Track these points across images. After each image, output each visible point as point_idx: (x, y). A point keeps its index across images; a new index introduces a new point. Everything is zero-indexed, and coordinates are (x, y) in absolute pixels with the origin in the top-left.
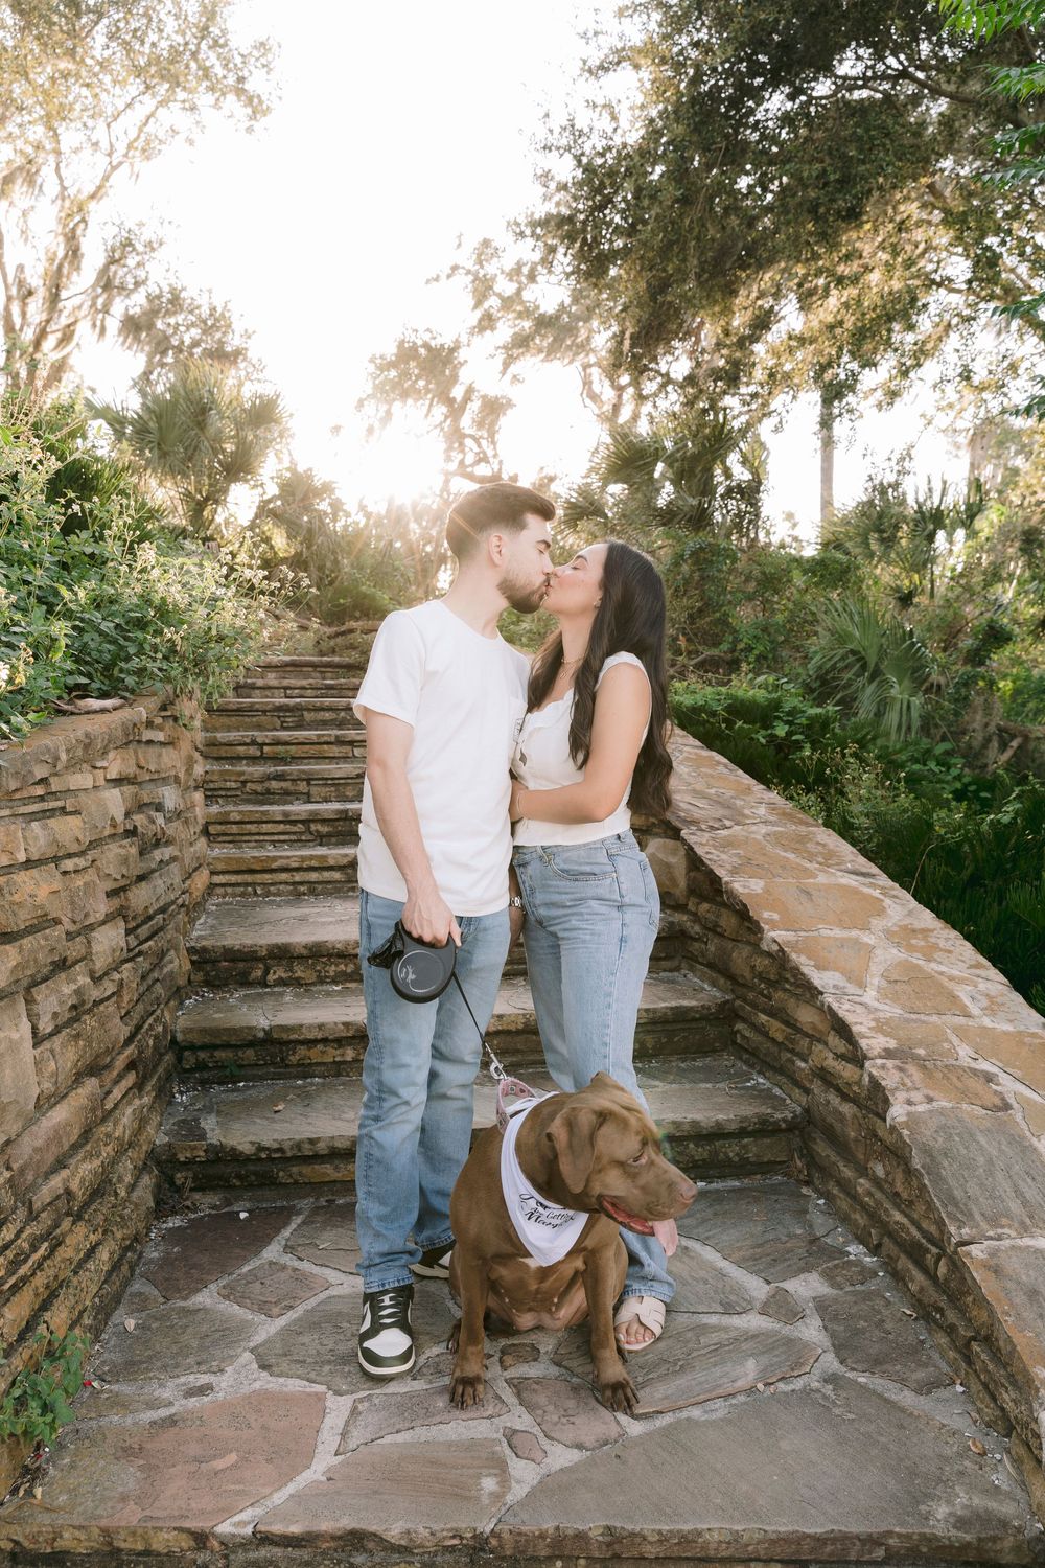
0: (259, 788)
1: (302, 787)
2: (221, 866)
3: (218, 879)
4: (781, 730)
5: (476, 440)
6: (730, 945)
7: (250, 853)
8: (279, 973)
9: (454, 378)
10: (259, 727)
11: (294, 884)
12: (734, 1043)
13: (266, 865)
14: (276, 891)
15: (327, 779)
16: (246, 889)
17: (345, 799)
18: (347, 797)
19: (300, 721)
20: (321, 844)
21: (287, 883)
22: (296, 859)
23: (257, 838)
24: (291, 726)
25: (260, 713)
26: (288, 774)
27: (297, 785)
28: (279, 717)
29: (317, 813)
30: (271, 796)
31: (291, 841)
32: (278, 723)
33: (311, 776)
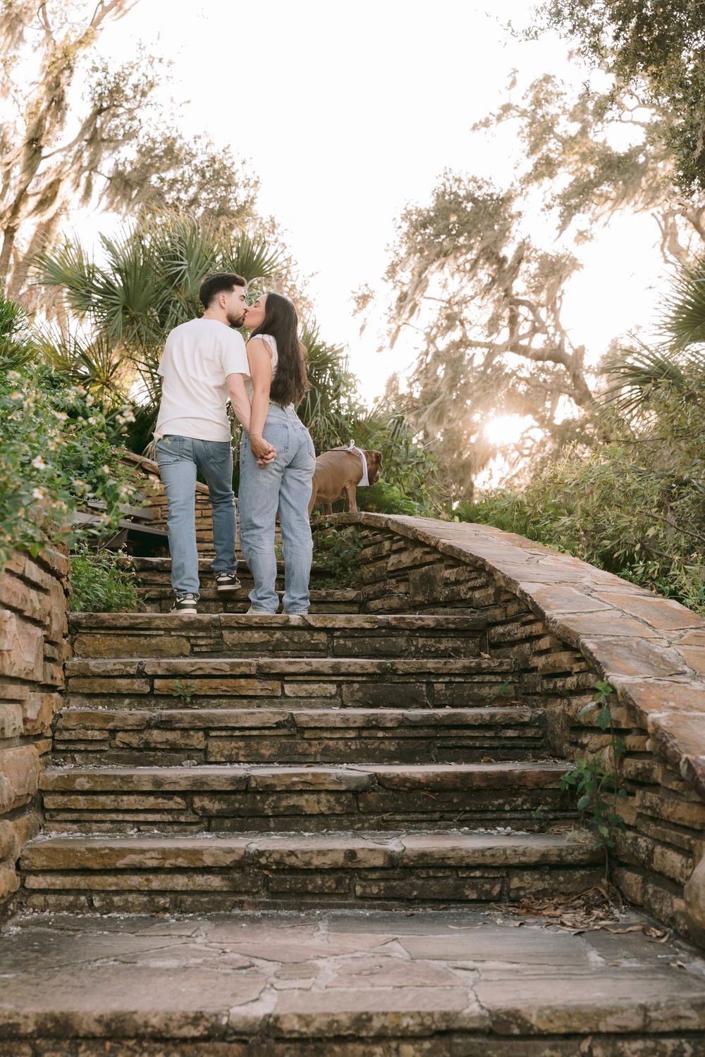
0: (134, 740)
1: (197, 739)
2: (40, 862)
3: (34, 882)
5: (533, 308)
7: (101, 840)
9: (503, 235)
10: (159, 651)
11: (151, 893)
13: (108, 863)
14: (121, 904)
15: (234, 729)
16: (77, 899)
17: (259, 759)
18: (262, 756)
19: (217, 643)
20: (208, 830)
21: (140, 892)
22: (154, 855)
23: (114, 816)
24: (204, 649)
25: (162, 632)
26: (179, 721)
27: (189, 737)
28: (188, 638)
29: (203, 783)
30: (152, 753)
31: (163, 822)
32: (187, 647)
33: (211, 725)
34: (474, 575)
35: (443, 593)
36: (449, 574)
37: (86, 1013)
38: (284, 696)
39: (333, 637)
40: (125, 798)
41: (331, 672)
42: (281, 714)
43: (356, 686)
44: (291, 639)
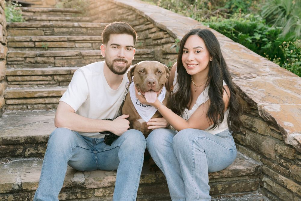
0: (32, 60)
1: (52, 60)
2: (11, 96)
3: (9, 102)
4: (258, 37)
6: (261, 138)
7: (26, 90)
8: (32, 151)
10: (35, 34)
11: (45, 104)
12: (262, 187)
13: (32, 96)
14: (37, 107)
15: (63, 56)
16: (23, 107)
17: (71, 65)
18: (72, 64)
19: (52, 32)
20: (59, 86)
21: (42, 104)
22: (46, 93)
23: (30, 83)
24: (49, 34)
25: (35, 29)
26: (46, 54)
27: (49, 59)
28: (43, 30)
29: (57, 72)
30: (38, 64)
31: (45, 84)
32: (43, 33)
33: (56, 55)
34: (128, 11)
35: (118, 17)
36: (120, 11)
37: (40, 136)
38: (76, 47)
39: (87, 30)
40: (33, 77)
41: (89, 40)
42: (77, 52)
43: (97, 44)
44: (75, 30)
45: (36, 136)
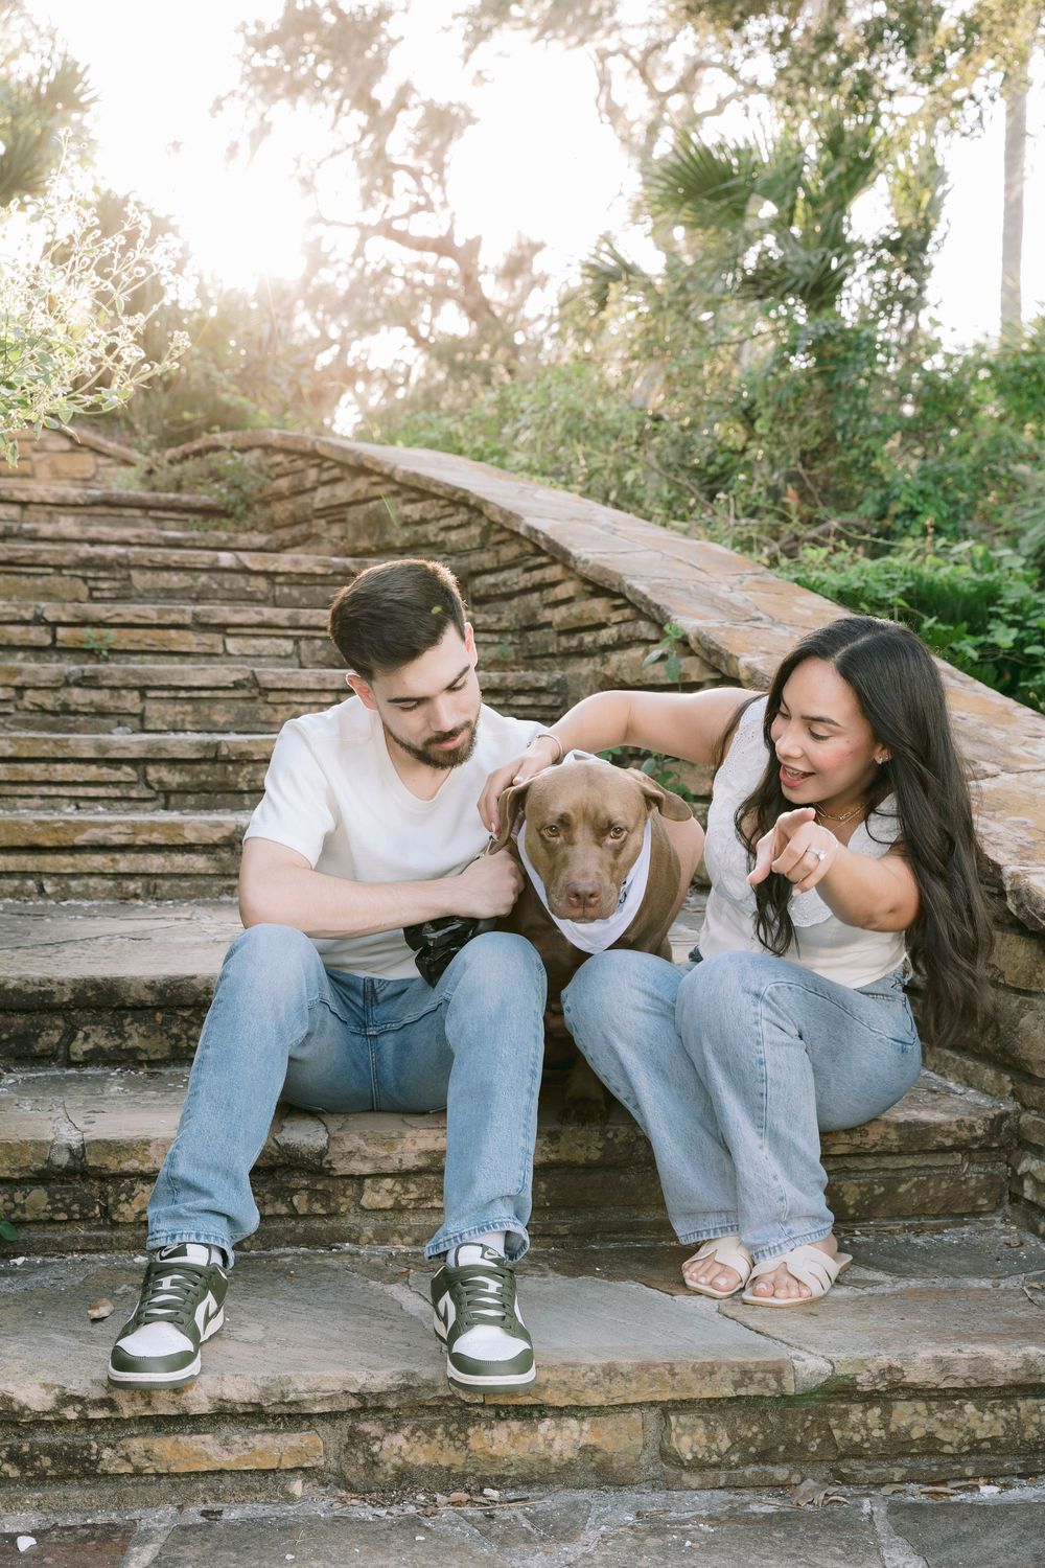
0: (49, 701)
1: (131, 701)
4: (1004, 637)
5: (416, 175)
6: (1015, 1002)
7: (31, 817)
8: (99, 1038)
9: (379, 67)
10: (48, 595)
11: (117, 876)
12: (1016, 1198)
13: (63, 839)
14: (80, 889)
15: (178, 688)
16: (23, 884)
17: (210, 727)
18: (215, 724)
19: (124, 588)
20: (167, 806)
21: (103, 875)
22: (122, 829)
23: (45, 790)
24: (107, 594)
25: (50, 570)
26: (105, 678)
27: (120, 697)
28: (85, 579)
29: (160, 749)
30: (72, 718)
31: (109, 798)
32: (84, 591)
33: (149, 683)
34: (449, 510)
35: (401, 537)
36: (413, 511)
37: (134, 979)
38: (227, 654)
39: (273, 584)
40: (59, 767)
41: (287, 623)
42: (239, 670)
43: (318, 643)
44: (221, 585)
45: (118, 979)
